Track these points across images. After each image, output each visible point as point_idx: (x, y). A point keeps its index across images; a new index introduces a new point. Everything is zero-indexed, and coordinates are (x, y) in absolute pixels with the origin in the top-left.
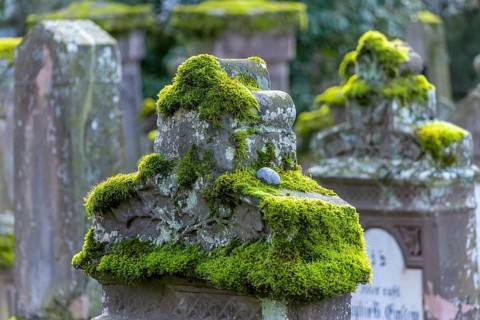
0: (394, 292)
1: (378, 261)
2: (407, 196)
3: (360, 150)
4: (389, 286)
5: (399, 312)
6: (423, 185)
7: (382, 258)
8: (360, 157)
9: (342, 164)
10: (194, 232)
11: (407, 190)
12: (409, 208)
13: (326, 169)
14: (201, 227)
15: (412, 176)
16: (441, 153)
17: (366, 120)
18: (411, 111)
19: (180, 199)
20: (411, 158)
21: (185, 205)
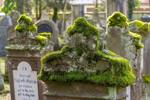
0: (29, 76)
1: (24, 69)
2: (33, 53)
3: (19, 43)
4: (28, 75)
5: (30, 81)
6: (38, 51)
7: (26, 68)
8: (19, 44)
9: (14, 46)
10: (83, 68)
11: (33, 52)
12: (34, 56)
13: (10, 47)
14: (85, 67)
15: (35, 49)
16: (42, 43)
17: (21, 35)
18: (33, 33)
19: (77, 59)
20: (34, 44)
21: (79, 60)
